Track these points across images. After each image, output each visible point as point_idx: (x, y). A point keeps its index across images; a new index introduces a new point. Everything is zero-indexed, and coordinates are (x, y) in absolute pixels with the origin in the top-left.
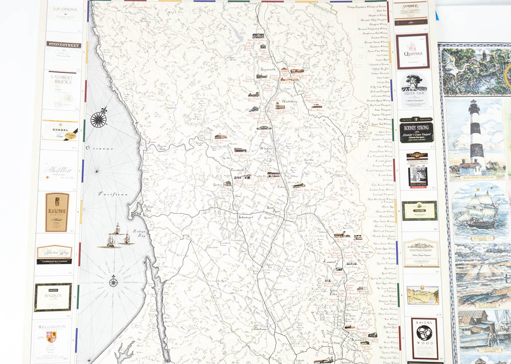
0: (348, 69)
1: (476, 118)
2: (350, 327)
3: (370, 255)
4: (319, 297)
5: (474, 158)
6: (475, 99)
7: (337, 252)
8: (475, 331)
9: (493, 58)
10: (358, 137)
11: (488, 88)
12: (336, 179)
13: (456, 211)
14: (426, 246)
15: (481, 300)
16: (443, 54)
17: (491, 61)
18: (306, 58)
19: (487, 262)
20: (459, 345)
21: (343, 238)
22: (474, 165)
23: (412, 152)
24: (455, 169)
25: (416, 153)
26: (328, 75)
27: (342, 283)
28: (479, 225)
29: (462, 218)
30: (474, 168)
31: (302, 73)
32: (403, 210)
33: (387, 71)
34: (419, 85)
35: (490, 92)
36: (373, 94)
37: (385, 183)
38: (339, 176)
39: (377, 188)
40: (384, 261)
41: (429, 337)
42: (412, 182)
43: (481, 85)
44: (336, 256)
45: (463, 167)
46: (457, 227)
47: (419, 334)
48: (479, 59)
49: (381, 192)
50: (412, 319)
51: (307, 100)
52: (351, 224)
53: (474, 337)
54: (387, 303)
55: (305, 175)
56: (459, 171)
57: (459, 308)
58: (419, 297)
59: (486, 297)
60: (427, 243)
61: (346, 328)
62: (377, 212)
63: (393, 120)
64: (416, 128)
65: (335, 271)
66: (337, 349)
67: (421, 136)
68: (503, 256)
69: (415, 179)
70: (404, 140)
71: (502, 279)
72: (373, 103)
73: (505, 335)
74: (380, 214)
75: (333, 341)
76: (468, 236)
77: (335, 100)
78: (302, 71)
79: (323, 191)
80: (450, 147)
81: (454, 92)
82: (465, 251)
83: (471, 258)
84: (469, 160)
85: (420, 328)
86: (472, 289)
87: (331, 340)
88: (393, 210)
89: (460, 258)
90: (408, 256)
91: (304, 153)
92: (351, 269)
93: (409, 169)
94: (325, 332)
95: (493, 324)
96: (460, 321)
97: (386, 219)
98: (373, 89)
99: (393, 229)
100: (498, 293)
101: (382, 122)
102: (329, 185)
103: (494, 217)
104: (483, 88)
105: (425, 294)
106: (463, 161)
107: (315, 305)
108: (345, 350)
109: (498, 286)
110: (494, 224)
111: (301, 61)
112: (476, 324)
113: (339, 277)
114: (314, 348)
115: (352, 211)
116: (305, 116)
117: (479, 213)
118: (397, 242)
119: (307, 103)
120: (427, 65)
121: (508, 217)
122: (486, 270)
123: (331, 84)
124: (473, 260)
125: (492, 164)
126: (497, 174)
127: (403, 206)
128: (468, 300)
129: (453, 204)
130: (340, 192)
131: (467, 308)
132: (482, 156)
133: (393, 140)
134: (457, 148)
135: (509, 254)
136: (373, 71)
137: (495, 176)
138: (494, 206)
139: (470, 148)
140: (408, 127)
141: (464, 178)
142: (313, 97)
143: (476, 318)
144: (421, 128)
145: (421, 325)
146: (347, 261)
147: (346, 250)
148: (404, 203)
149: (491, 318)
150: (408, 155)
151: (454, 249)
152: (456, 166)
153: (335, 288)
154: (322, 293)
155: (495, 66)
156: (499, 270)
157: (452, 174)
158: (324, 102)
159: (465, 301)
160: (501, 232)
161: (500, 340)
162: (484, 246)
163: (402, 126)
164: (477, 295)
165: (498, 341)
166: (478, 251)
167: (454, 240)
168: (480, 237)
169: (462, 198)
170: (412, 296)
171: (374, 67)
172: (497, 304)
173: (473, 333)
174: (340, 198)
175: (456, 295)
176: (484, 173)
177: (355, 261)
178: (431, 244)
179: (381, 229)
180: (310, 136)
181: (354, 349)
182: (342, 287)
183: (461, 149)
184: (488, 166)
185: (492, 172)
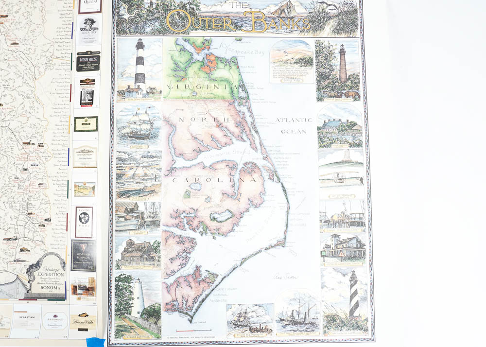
0: (42, 14)
1: (141, 53)
2: (31, 214)
3: (49, 158)
4: (10, 191)
5: (137, 84)
6: (141, 38)
7: (24, 156)
8: (127, 218)
9: (158, 5)
10: (45, 67)
11: (152, 30)
12: (26, 100)
13: (119, 125)
14: (89, 151)
15: (134, 194)
16: (118, 3)
17: (156, 8)
18: (10, 6)
19: (141, 165)
20: (114, 228)
21: (29, 146)
22: (137, 90)
23: (84, 79)
24: (121, 93)
25: (87, 79)
26: (26, 19)
27: (27, 180)
28: (137, 136)
29: (124, 131)
30: (137, 92)
31: (7, 18)
32: (75, 123)
33: (71, 15)
34: (93, 26)
35: (153, 32)
36: (58, 33)
37: (63, 103)
38: (29, 98)
39: (57, 107)
40: (59, 164)
41: (87, 222)
42: (82, 102)
43: (147, 27)
44: (23, 160)
45: (128, 92)
46: (119, 138)
47: (80, 219)
48: (146, 6)
49: (60, 110)
50: (77, 207)
51: (8, 39)
52: (36, 135)
53: (127, 223)
54: (60, 195)
55: (3, 97)
56: (124, 94)
57: (117, 200)
58: (82, 191)
59: (138, 192)
60: (90, 149)
61: (28, 214)
62: (56, 125)
63: (72, 54)
64: (89, 60)
65: (22, 171)
66: (21, 229)
67: (92, 66)
68: (154, 161)
69: (84, 100)
70: (79, 69)
71: (152, 179)
72: (57, 41)
73: (151, 221)
74: (57, 127)
75: (18, 224)
76: (128, 145)
77: (29, 38)
78: (7, 16)
79: (16, 109)
80: (118, 76)
81: (125, 33)
82: (124, 156)
83: (129, 162)
84: (133, 86)
85: (81, 214)
86: (128, 186)
87: (17, 223)
88: (68, 124)
89: (121, 162)
90: (76, 159)
91: (3, 80)
92: (34, 170)
93: (81, 92)
94: (13, 217)
95: (142, 213)
96: (117, 210)
97: (61, 131)
98: (58, 30)
99: (66, 138)
100: (148, 189)
101: (63, 55)
102: (21, 104)
103: (150, 130)
104: (148, 29)
105: (86, 188)
106: (129, 86)
107: (6, 196)
108: (27, 231)
109: (149, 184)
110: (149, 136)
111: (6, 8)
112: (129, 213)
113: (24, 175)
114: (4, 229)
115: (37, 125)
116: (5, 51)
117: (138, 127)
118: (69, 149)
119: (8, 41)
120: (99, 10)
121: (161, 131)
122: (140, 172)
123: (28, 27)
124: (131, 164)
125: (151, 89)
126: (155, 96)
127: (75, 121)
128: (124, 194)
129: (117, 120)
130: (29, 110)
131: (123, 200)
132: (144, 82)
133: (71, 70)
134: (124, 76)
135: (159, 159)
136: (61, 16)
137: (153, 99)
138: (151, 122)
139: (134, 76)
140: (83, 59)
141: (128, 100)
142: (13, 37)
143: (129, 208)
144: (92, 59)
145: (82, 212)
146: (31, 163)
147: (31, 155)
148: (76, 118)
149: (141, 208)
150: (81, 81)
151: (116, 155)
152: (122, 90)
153: (22, 184)
154: (12, 188)
155: (159, 12)
156: (150, 172)
157: (118, 97)
158: (21, 40)
159: (122, 195)
160: (154, 142)
161: (146, 225)
162: (140, 153)
163: (78, 59)
164: (131, 191)
165: (145, 226)
166: (135, 156)
167: (116, 148)
168: (138, 145)
169: (126, 115)
170: (77, 190)
171: (61, 12)
172: (146, 198)
173: (126, 219)
174: (28, 115)
175: (115, 190)
176: (144, 96)
177: (37, 163)
178: (93, 150)
179: (59, 139)
180: (8, 67)
181: (33, 230)
182: (27, 183)
183: (127, 78)
184: (148, 91)
185: (151, 95)
